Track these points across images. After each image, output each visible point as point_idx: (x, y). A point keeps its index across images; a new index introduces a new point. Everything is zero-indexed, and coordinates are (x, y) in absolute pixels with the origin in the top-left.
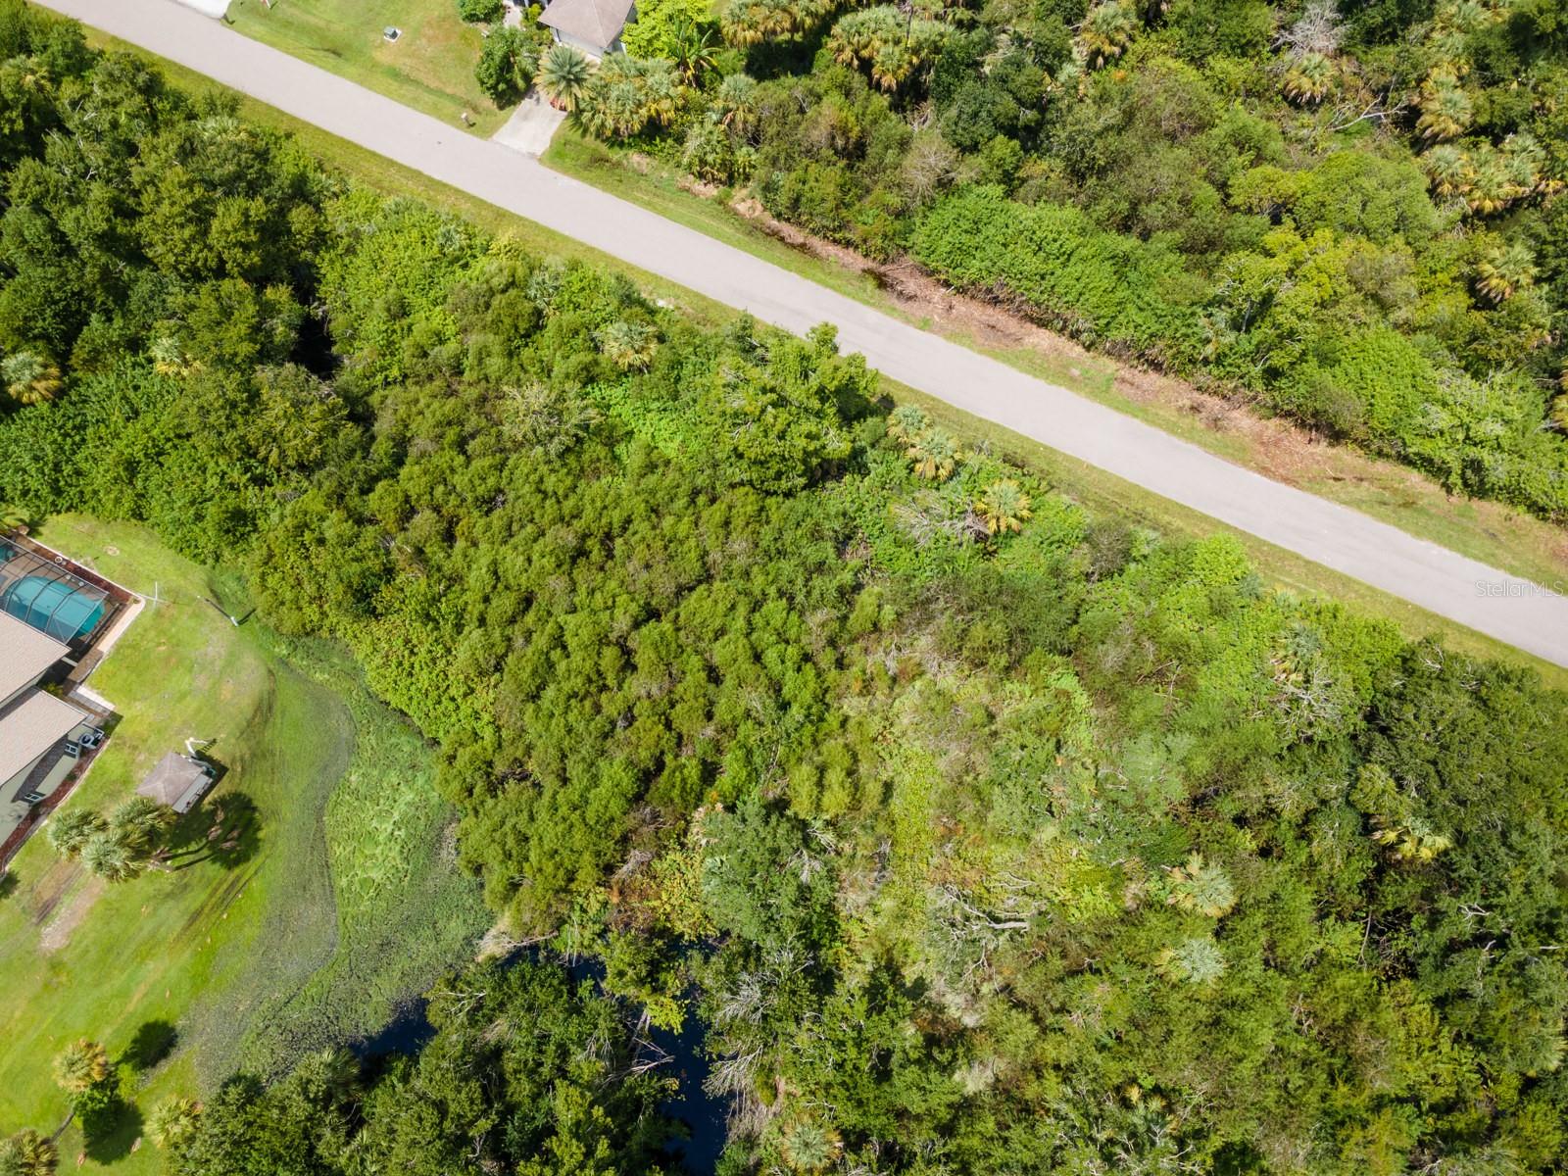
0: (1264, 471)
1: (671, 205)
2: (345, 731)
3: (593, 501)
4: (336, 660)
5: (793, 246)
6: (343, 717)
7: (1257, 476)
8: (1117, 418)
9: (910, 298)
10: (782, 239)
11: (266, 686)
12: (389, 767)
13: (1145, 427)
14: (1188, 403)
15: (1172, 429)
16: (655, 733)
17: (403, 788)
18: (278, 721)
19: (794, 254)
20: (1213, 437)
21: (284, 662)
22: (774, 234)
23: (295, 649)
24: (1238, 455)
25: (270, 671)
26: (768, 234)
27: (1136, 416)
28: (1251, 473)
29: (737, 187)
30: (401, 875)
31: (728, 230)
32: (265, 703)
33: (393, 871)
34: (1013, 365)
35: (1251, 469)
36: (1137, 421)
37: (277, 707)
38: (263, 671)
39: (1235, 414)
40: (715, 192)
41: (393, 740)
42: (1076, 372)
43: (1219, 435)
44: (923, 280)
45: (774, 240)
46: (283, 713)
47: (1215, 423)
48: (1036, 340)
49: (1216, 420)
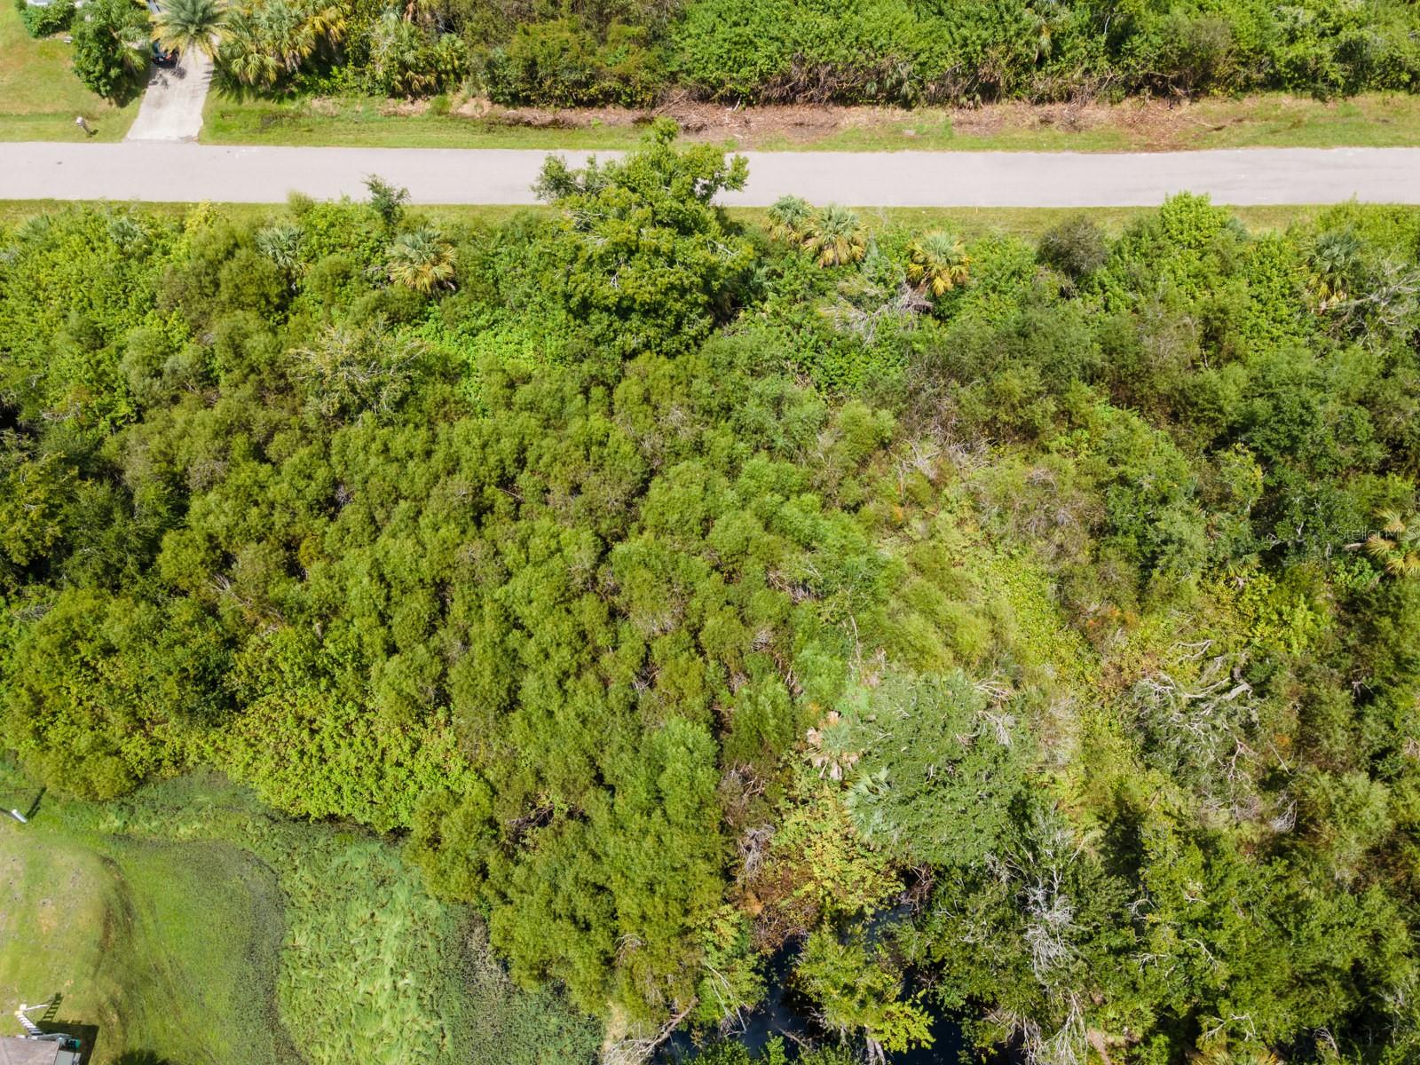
0: (1149, 148)
1: (384, 134)
2: (260, 883)
3: (467, 443)
4: (201, 798)
5: (544, 126)
6: (248, 867)
7: (1144, 155)
8: (977, 157)
9: (699, 130)
10: (528, 124)
11: (108, 881)
12: (346, 900)
13: (1010, 155)
14: (1036, 119)
15: (1037, 147)
17: (380, 917)
18: (148, 920)
19: (550, 132)
20: (1077, 138)
21: (121, 837)
22: (516, 122)
23: (132, 811)
24: (1113, 143)
25: (106, 861)
26: (510, 125)
27: (995, 148)
28: (1137, 155)
29: (450, 93)
31: (466, 136)
32: (116, 906)
33: (422, 1038)
34: (844, 149)
35: (1135, 151)
36: (999, 153)
37: (138, 902)
38: (95, 864)
39: (1086, 111)
40: (428, 106)
41: (337, 861)
42: (912, 133)
43: (1083, 134)
45: (522, 128)
46: (151, 906)
47: (1073, 126)
48: (853, 120)
49: (1072, 123)
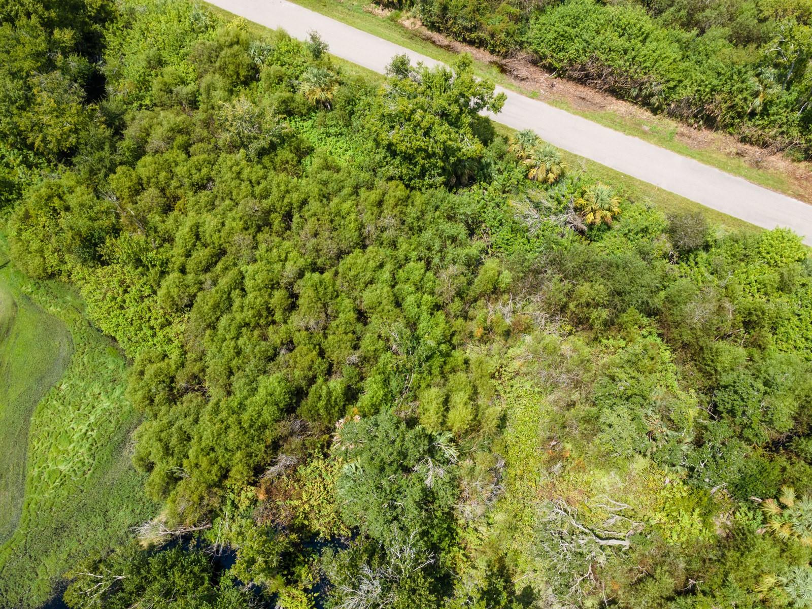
0: (800, 197)
1: (359, 20)
2: (65, 350)
3: (278, 186)
5: (441, 47)
6: (65, 340)
7: (794, 200)
8: (678, 159)
9: (523, 79)
10: (434, 42)
11: (9, 314)
12: (94, 380)
13: (702, 165)
14: (734, 150)
15: (723, 167)
16: (309, 357)
17: (102, 397)
19: (442, 51)
20: (755, 172)
21: (27, 297)
22: (428, 39)
23: (38, 289)
24: (779, 186)
25: (15, 304)
26: (424, 39)
27: (694, 158)
28: (789, 198)
29: (404, 12)
30: (85, 468)
31: (396, 36)
32: (5, 326)
34: (598, 122)
35: (789, 195)
36: (694, 161)
38: (9, 302)
39: (773, 158)
40: (389, 14)
42: (647, 128)
43: (760, 172)
44: (533, 69)
45: (428, 43)
46: (17, 335)
47: (757, 164)
48: (616, 108)
49: (757, 162)
